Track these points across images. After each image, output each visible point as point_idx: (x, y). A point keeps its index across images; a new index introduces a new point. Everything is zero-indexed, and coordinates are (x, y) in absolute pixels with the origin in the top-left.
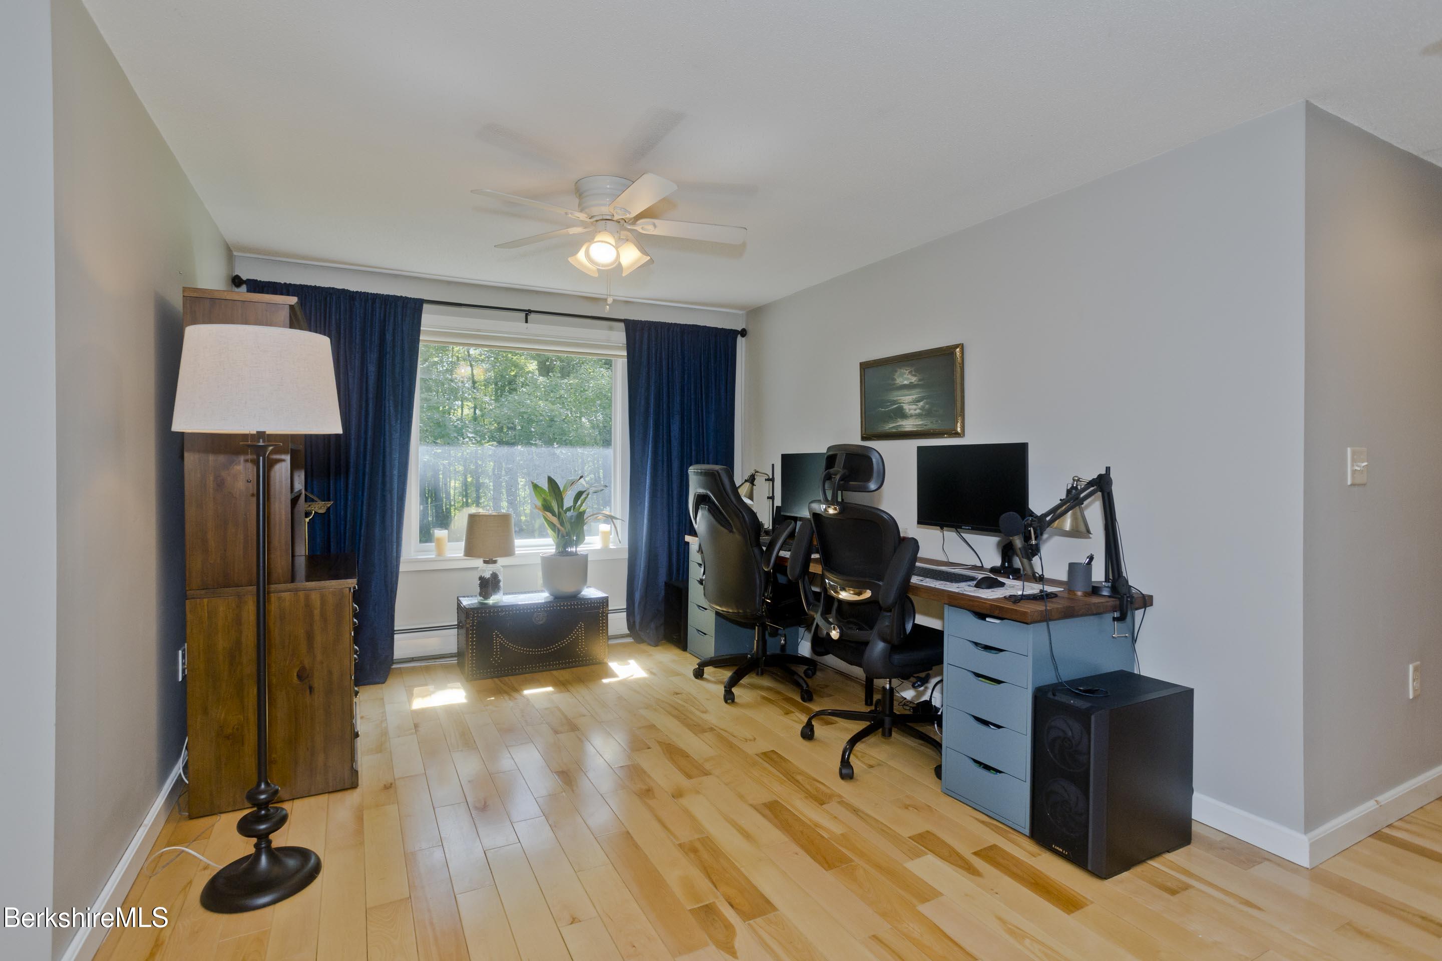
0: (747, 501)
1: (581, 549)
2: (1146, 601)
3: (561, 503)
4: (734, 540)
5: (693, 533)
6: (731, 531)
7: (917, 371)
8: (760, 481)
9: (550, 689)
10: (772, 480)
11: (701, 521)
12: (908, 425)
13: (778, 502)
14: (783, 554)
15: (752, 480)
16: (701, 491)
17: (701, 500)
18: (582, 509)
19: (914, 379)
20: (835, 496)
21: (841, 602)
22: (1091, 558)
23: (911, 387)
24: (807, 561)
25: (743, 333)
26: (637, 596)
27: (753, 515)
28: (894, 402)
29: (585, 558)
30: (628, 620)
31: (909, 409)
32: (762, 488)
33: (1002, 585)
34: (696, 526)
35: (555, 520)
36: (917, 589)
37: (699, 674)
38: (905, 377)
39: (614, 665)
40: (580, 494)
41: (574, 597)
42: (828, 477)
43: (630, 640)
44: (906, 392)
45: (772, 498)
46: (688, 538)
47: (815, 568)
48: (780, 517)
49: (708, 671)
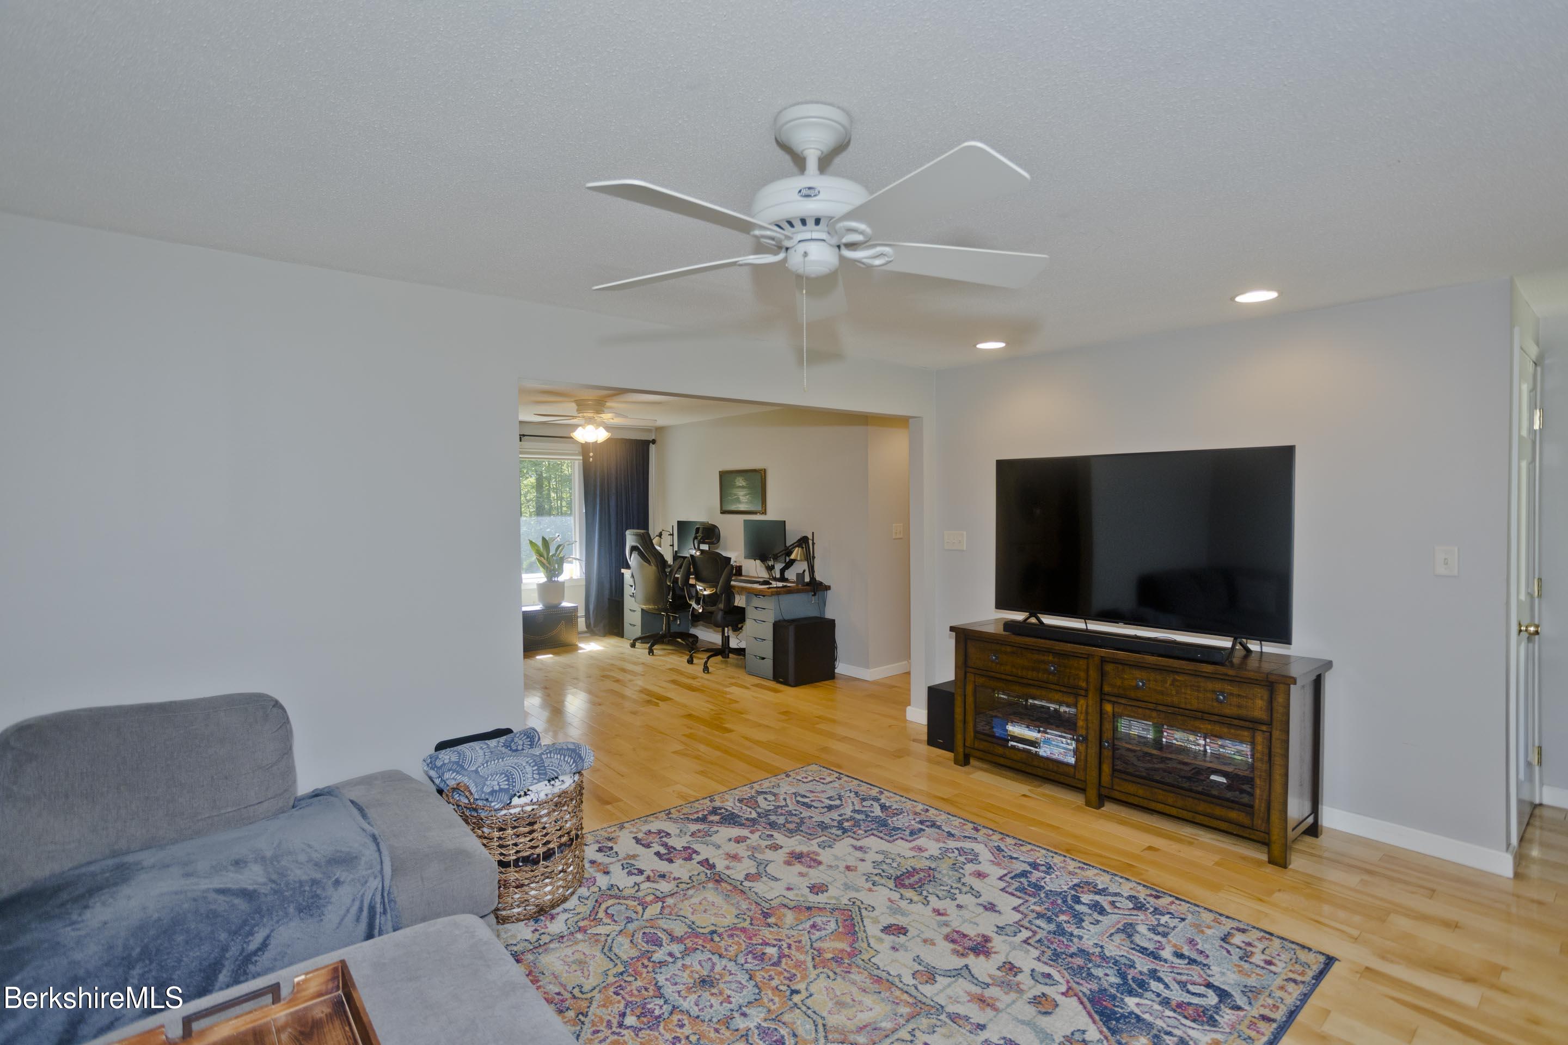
0: (658, 548)
1: (561, 578)
2: (828, 588)
3: (548, 553)
4: (652, 569)
5: (628, 567)
6: (650, 564)
7: (746, 480)
8: (665, 535)
9: (551, 656)
10: (673, 535)
11: (633, 560)
12: (742, 507)
13: (676, 548)
14: (676, 576)
15: (660, 535)
16: (634, 544)
17: (633, 549)
18: (561, 555)
19: (744, 484)
20: (699, 546)
21: (704, 595)
22: (804, 571)
23: (743, 487)
24: (688, 579)
25: (654, 442)
26: (592, 607)
27: (662, 556)
28: (735, 495)
29: (563, 583)
30: (586, 622)
31: (743, 499)
32: (667, 539)
33: (771, 584)
34: (630, 563)
35: (545, 561)
36: (734, 587)
37: (633, 646)
38: (740, 482)
39: (581, 645)
40: (559, 546)
41: (556, 607)
42: (696, 538)
43: (588, 635)
44: (740, 489)
45: (672, 545)
46: (623, 571)
47: (692, 581)
48: (676, 557)
49: (638, 645)
